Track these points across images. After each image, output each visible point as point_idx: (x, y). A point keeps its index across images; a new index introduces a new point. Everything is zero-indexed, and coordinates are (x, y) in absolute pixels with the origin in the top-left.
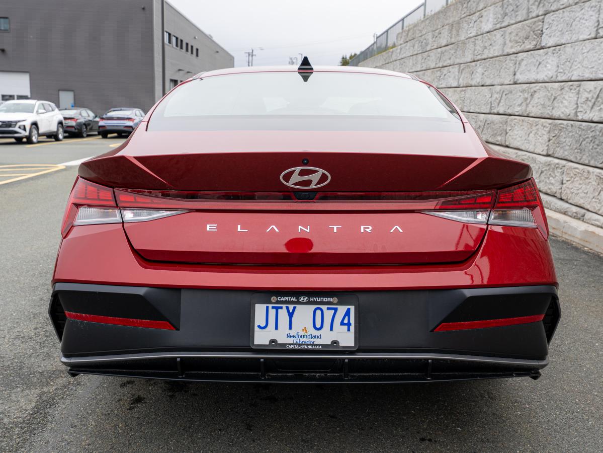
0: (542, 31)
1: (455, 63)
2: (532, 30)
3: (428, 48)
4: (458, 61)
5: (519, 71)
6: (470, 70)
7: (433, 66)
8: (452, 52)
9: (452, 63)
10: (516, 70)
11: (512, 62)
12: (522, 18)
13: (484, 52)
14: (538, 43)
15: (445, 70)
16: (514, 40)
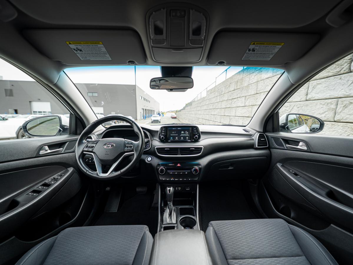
1: (242, 96)
3: (223, 94)
4: (243, 95)
6: (254, 98)
7: (226, 99)
8: (239, 92)
9: (239, 97)
15: (235, 100)
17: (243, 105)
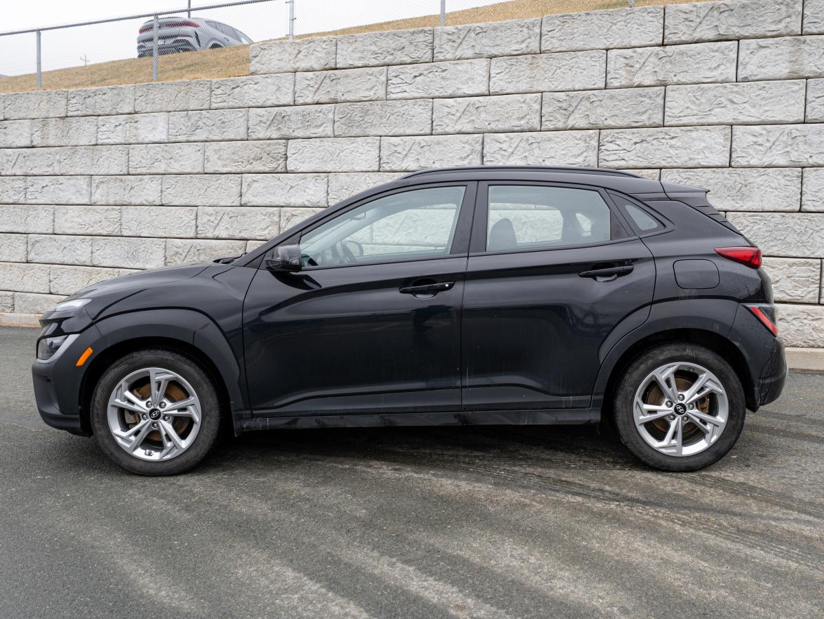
0: (286, 154)
2: (265, 152)
5: (249, 192)
6: (122, 184)
10: (243, 191)
11: (232, 182)
12: (235, 136)
13: (154, 165)
14: (281, 167)
16: (227, 159)
17: (86, 201)
